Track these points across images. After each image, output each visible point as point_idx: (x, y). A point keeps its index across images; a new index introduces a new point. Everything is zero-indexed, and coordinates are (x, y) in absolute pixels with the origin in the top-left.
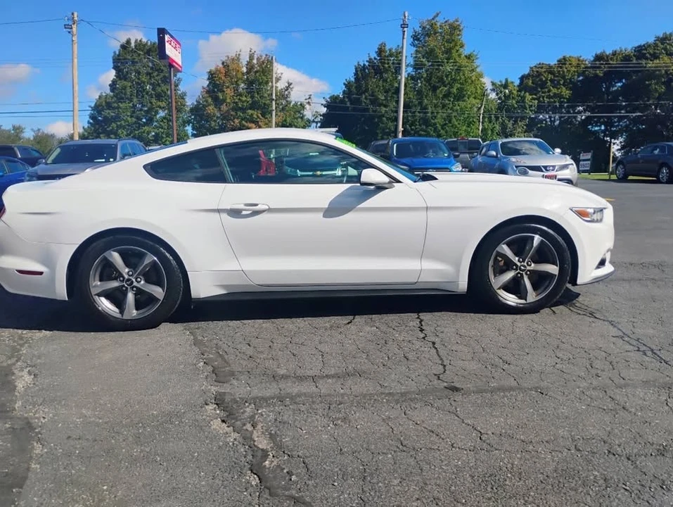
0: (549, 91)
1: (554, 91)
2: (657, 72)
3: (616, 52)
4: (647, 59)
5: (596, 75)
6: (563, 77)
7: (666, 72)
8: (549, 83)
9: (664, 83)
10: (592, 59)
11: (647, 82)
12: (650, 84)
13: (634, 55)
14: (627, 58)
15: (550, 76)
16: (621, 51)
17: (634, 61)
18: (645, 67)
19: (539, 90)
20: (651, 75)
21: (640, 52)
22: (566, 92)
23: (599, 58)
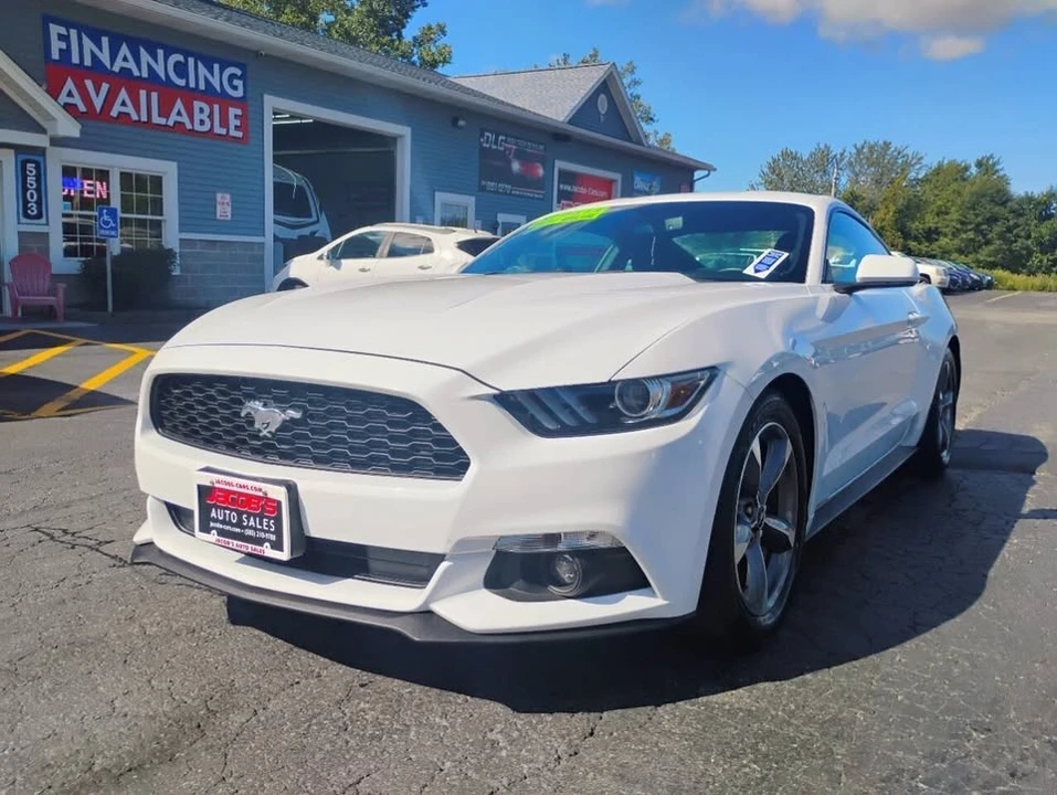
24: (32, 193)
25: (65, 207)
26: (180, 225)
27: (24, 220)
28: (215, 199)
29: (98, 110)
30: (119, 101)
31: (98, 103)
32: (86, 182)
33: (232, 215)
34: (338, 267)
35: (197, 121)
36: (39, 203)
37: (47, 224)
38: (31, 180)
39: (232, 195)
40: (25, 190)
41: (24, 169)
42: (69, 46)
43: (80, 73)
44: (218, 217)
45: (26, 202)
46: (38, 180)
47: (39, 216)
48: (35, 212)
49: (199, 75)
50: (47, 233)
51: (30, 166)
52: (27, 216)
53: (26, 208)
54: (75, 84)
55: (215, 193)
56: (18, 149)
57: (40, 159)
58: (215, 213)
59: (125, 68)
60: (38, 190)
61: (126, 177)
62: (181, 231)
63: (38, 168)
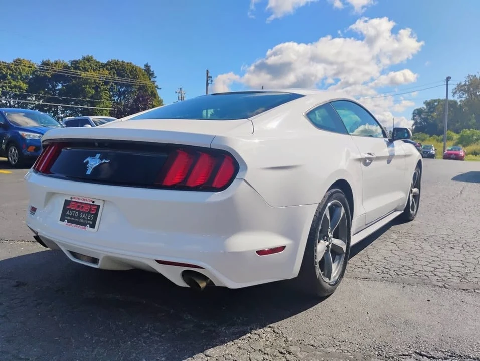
0: (10, 83)
1: (13, 83)
2: (89, 80)
3: (57, 62)
4: (80, 70)
5: (45, 76)
6: (20, 73)
7: (95, 80)
8: (9, 77)
9: (93, 88)
10: (40, 64)
11: (83, 86)
12: (86, 88)
13: (71, 66)
14: (66, 67)
15: (9, 71)
16: (60, 62)
17: (72, 70)
18: (81, 75)
19: (1, 81)
20: (86, 81)
21: (75, 64)
22: (24, 86)
23: (45, 64)
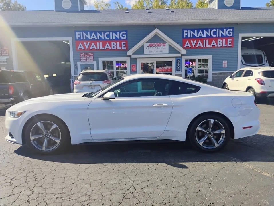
24: (178, 66)
25: (185, 68)
26: (212, 69)
27: (176, 71)
28: (222, 63)
29: (193, 47)
30: (199, 43)
31: (193, 45)
32: (191, 62)
33: (227, 66)
34: (233, 79)
35: (218, 44)
36: (180, 68)
37: (181, 72)
38: (178, 63)
39: (227, 61)
40: (177, 65)
41: (177, 61)
42: (188, 34)
43: (189, 39)
44: (223, 67)
45: (177, 68)
46: (180, 63)
47: (180, 70)
48: (179, 70)
49: (220, 33)
50: (181, 74)
51: (178, 61)
52: (177, 71)
53: (177, 69)
54: (189, 42)
55: (222, 61)
56: (176, 57)
57: (180, 59)
58: (222, 66)
59: (200, 36)
60: (180, 65)
61: (199, 60)
62: (212, 71)
63: (180, 61)
